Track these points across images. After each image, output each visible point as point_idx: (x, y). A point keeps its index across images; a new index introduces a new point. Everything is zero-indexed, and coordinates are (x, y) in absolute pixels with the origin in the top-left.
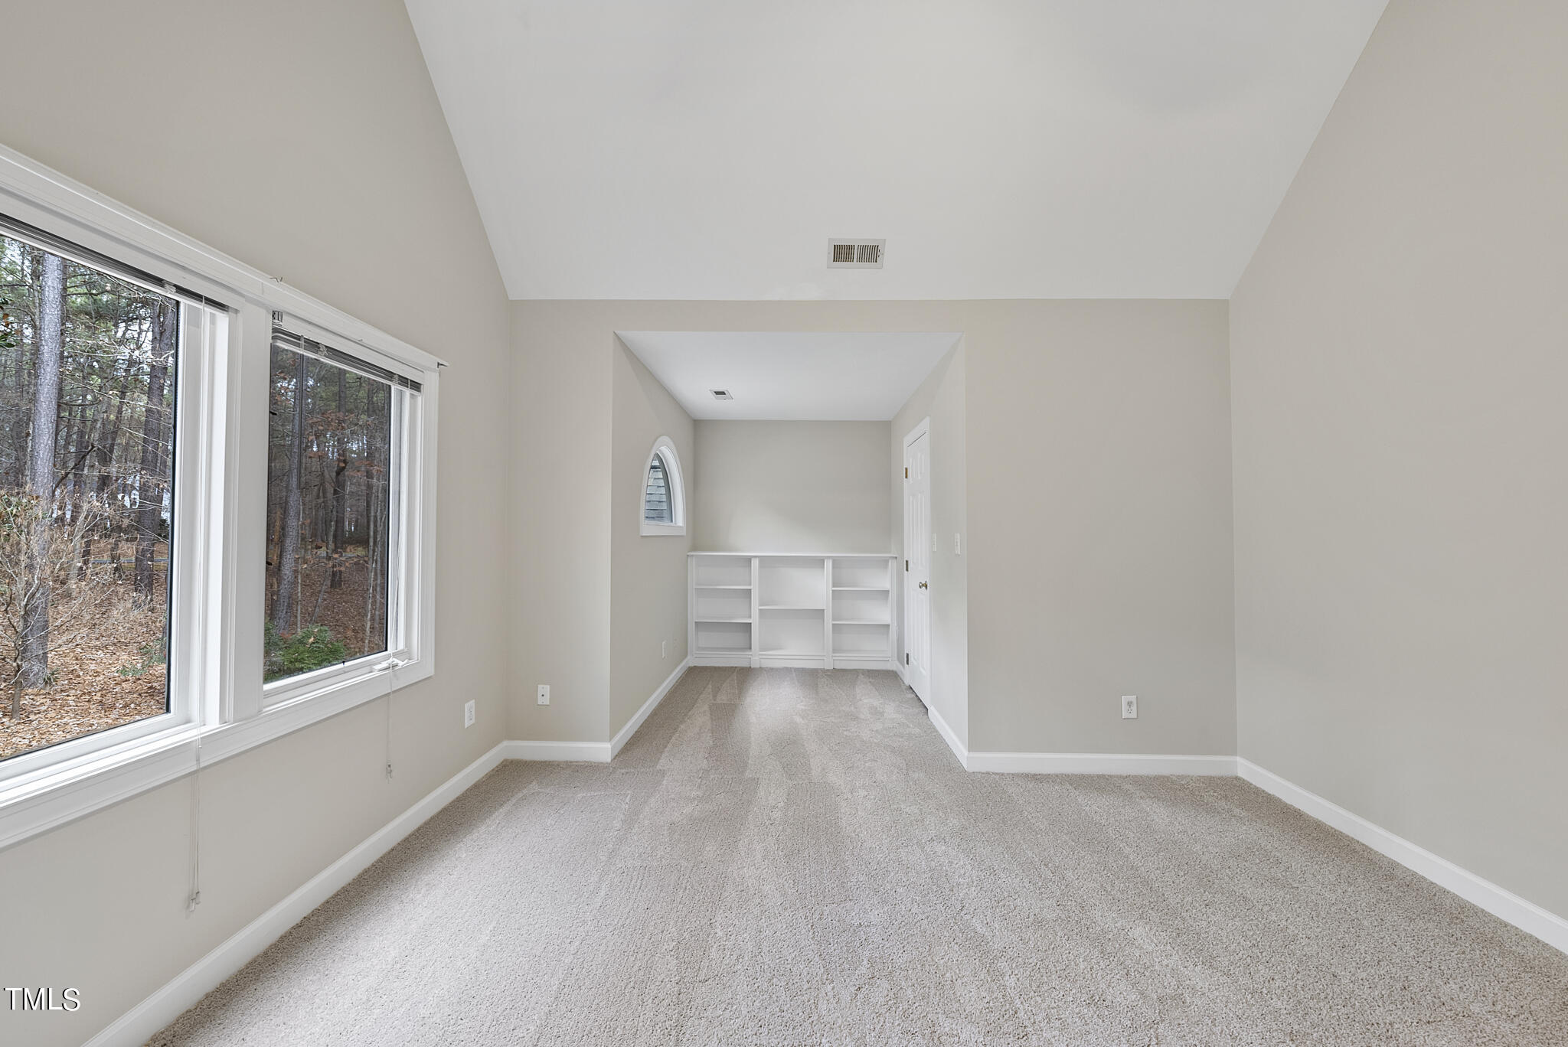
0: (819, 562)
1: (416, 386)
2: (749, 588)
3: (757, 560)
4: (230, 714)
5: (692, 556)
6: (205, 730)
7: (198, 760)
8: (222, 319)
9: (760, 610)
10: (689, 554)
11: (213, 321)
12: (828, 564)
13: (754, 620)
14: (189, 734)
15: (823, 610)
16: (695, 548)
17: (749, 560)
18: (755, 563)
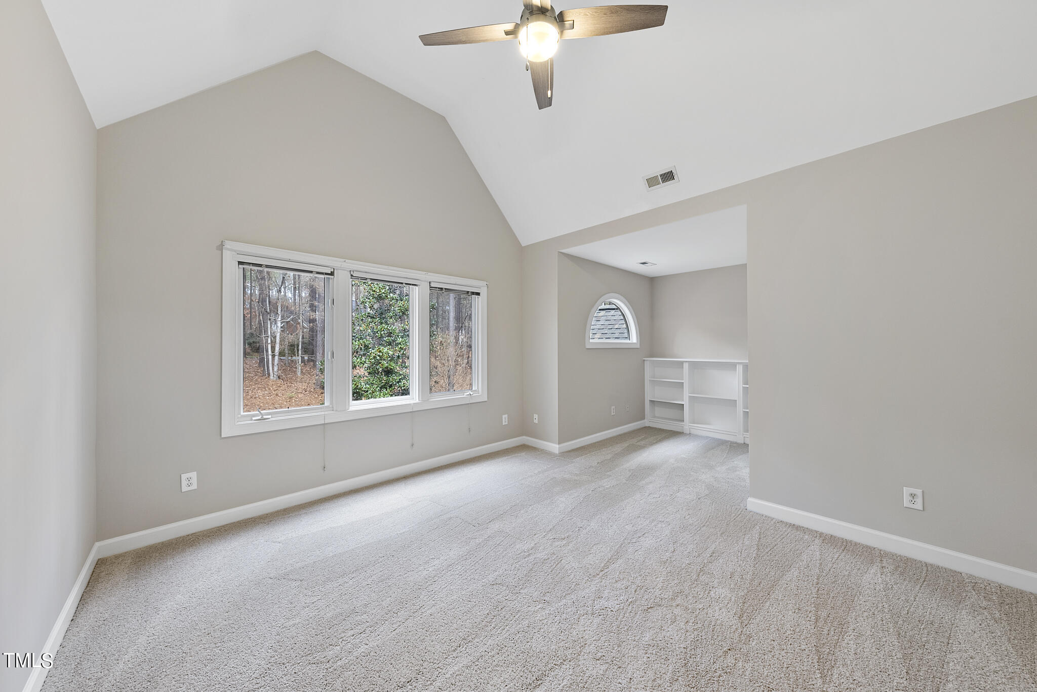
0: (733, 366)
1: (478, 294)
2: (682, 381)
3: (687, 363)
4: (421, 399)
5: (647, 360)
6: (415, 402)
7: (413, 409)
8: (417, 288)
9: (690, 396)
10: (644, 359)
11: (416, 288)
12: (740, 369)
13: (685, 402)
14: (412, 402)
15: (736, 400)
16: (652, 355)
17: (682, 363)
18: (686, 366)
